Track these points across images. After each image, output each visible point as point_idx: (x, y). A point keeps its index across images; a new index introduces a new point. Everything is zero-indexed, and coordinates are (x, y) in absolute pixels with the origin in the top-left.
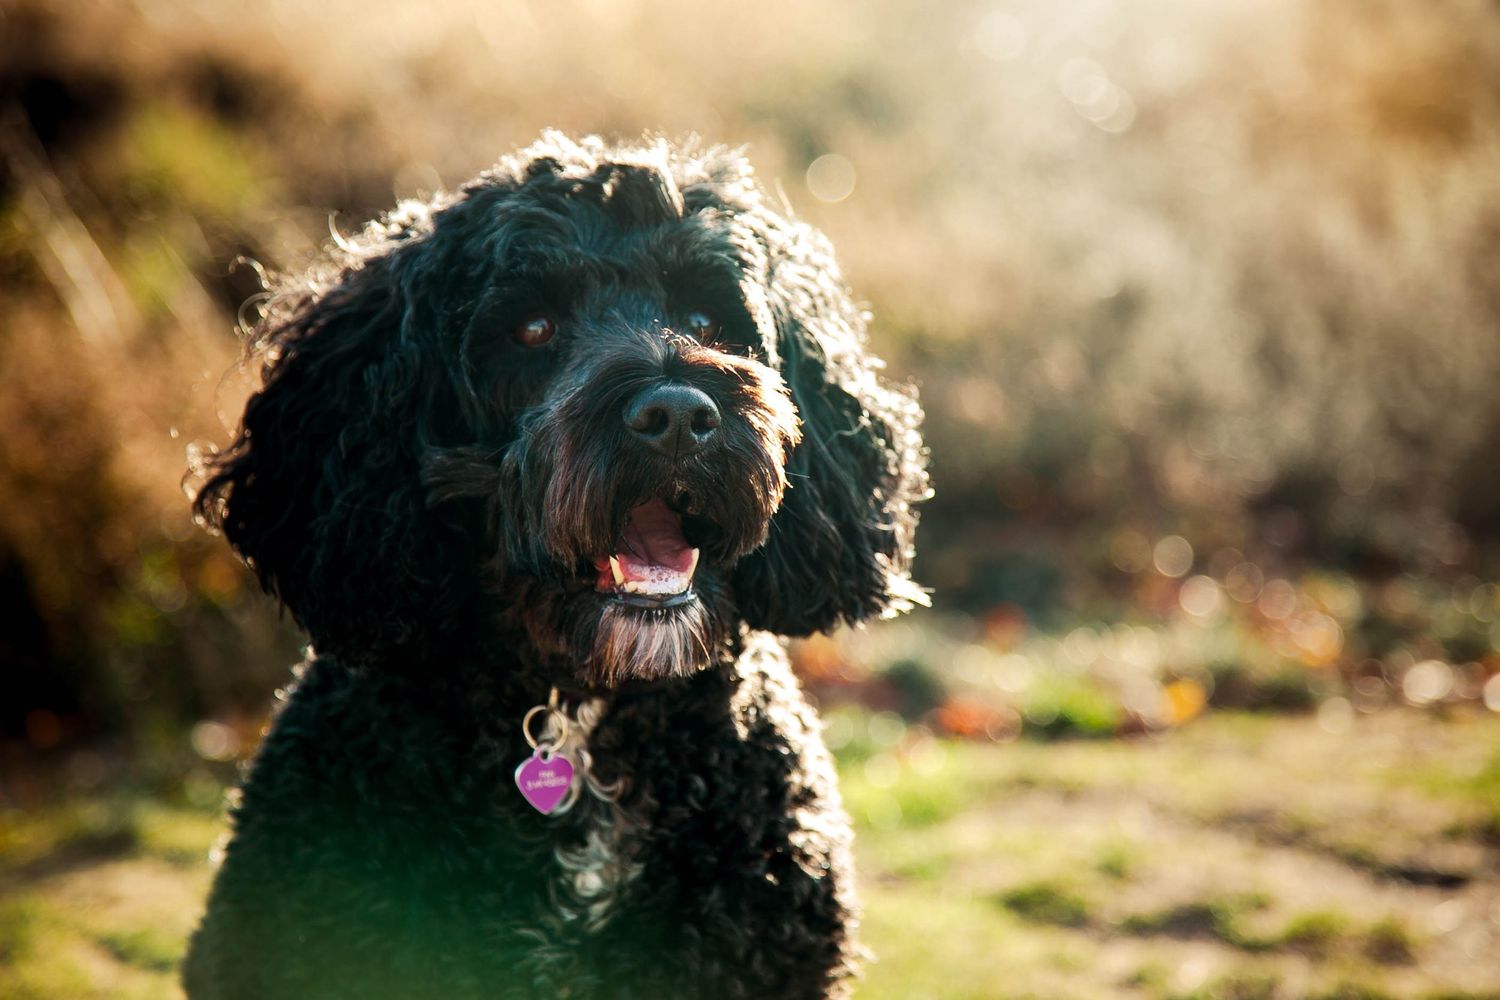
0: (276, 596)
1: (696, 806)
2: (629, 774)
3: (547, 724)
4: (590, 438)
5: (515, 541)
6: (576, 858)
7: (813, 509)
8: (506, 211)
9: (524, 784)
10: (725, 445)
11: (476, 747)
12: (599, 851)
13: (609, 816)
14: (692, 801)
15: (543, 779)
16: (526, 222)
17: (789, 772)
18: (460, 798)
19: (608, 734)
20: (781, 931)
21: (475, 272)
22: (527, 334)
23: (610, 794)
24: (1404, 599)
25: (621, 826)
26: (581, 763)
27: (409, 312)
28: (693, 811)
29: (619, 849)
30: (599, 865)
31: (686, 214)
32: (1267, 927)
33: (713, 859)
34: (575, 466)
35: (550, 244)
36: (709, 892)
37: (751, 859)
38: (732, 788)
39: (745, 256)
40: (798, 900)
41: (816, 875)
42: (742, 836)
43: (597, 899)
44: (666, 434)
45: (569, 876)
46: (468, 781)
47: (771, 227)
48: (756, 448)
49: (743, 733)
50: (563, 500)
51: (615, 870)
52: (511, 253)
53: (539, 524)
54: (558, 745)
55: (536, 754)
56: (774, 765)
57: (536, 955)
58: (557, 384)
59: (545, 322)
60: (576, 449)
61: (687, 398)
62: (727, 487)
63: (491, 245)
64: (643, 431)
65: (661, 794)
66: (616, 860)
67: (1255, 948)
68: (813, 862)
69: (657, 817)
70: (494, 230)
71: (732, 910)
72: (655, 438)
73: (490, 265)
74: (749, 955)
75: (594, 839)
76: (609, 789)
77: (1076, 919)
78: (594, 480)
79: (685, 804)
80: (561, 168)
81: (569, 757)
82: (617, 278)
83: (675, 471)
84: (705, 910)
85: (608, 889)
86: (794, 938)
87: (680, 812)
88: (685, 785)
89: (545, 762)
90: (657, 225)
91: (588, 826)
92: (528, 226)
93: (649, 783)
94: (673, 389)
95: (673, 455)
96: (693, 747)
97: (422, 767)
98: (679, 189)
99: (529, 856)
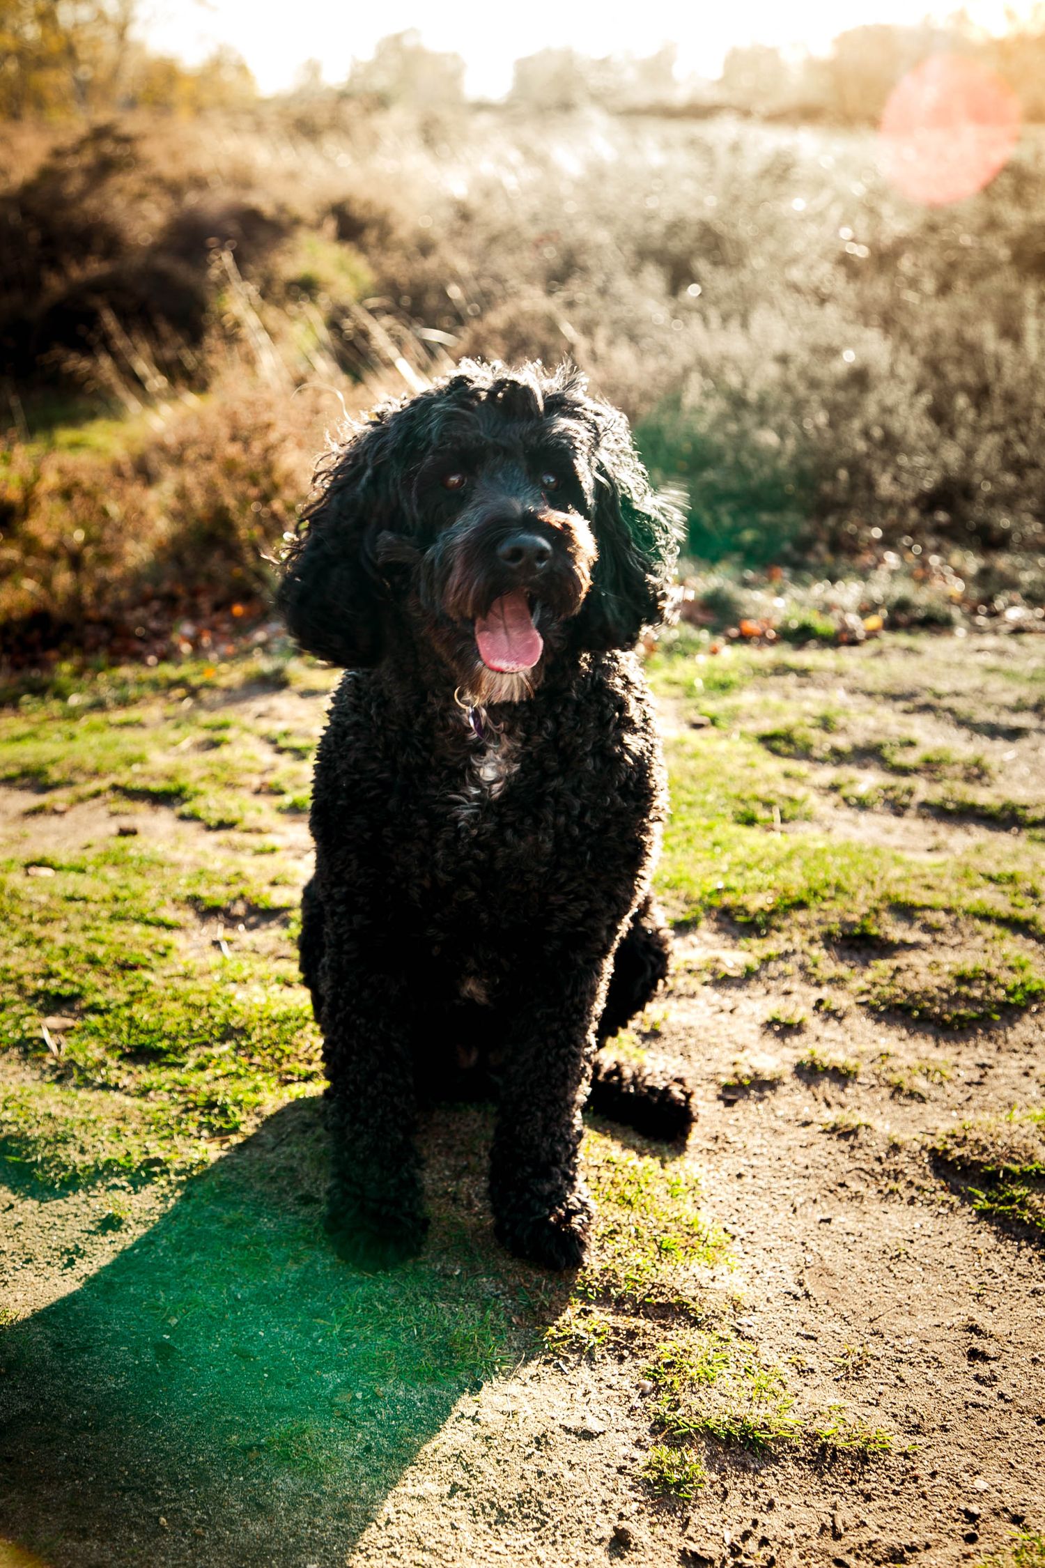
1: (549, 736)
4: (477, 558)
6: (482, 761)
8: (437, 410)
10: (555, 568)
12: (494, 758)
13: (498, 741)
14: (544, 733)
16: (449, 417)
20: (605, 801)
21: (422, 446)
22: (449, 482)
24: (1003, 562)
25: (507, 744)
28: (546, 738)
29: (506, 756)
30: (494, 765)
31: (547, 413)
32: (911, 758)
35: (464, 430)
38: (571, 723)
39: (578, 443)
40: (616, 783)
43: (495, 782)
44: (521, 562)
45: (477, 770)
46: (422, 718)
47: (597, 414)
50: (456, 591)
51: (504, 767)
52: (441, 436)
53: (441, 595)
57: (460, 811)
58: (463, 514)
59: (459, 476)
61: (534, 543)
62: (553, 591)
63: (430, 431)
64: (508, 559)
65: (527, 731)
66: (504, 762)
67: (903, 771)
69: (525, 742)
70: (432, 422)
72: (514, 564)
73: (429, 444)
74: (583, 814)
75: (490, 754)
76: (498, 727)
77: (805, 753)
79: (541, 734)
80: (471, 381)
82: (502, 453)
83: (524, 582)
85: (501, 777)
87: (538, 739)
88: (541, 724)
90: (529, 421)
91: (487, 746)
92: (450, 419)
94: (526, 537)
95: (524, 574)
96: (544, 706)
97: (400, 707)
98: (543, 396)
99: (456, 759)
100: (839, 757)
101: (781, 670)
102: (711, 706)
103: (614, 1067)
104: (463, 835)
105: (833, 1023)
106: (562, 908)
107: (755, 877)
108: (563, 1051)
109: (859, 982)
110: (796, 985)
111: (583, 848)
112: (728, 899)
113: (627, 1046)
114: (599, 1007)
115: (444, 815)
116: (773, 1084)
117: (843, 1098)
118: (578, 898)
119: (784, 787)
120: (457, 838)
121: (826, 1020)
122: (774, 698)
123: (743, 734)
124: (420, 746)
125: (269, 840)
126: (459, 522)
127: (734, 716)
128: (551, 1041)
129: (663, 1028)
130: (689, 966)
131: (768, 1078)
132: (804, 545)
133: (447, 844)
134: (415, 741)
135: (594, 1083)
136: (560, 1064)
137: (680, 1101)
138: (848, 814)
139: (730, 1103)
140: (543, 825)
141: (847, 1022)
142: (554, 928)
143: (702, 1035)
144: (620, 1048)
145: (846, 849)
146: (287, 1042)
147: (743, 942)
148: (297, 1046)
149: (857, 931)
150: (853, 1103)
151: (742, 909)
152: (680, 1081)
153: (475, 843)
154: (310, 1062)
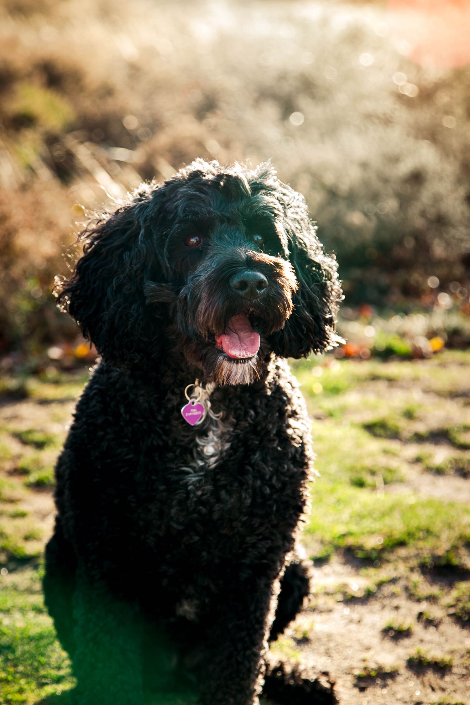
0: (89, 340)
1: (251, 422)
2: (225, 410)
3: (194, 391)
4: (216, 290)
5: (182, 323)
6: (204, 441)
7: (303, 311)
8: (183, 192)
9: (185, 415)
10: (270, 294)
11: (166, 398)
12: (213, 438)
13: (217, 426)
14: (249, 419)
15: (192, 412)
16: (191, 198)
17: (286, 406)
18: (160, 418)
19: (217, 394)
20: (284, 468)
21: (170, 217)
22: (190, 242)
23: (218, 417)
25: (221, 428)
26: (207, 405)
27: (142, 231)
28: (249, 423)
29: (221, 437)
30: (213, 444)
31: (253, 194)
33: (257, 442)
34: (210, 301)
35: (200, 207)
36: (255, 455)
37: (271, 441)
38: (264, 413)
39: (276, 212)
40: (290, 455)
41: (298, 446)
42: (268, 432)
43: (212, 456)
44: (246, 291)
45: (201, 447)
46: (163, 412)
48: (282, 295)
49: (269, 393)
50: (204, 313)
51: (219, 445)
52: (184, 211)
53: (194, 319)
54: (198, 399)
55: (189, 402)
56: (281, 404)
57: (189, 478)
58: (203, 263)
59: (197, 238)
60: (211, 294)
61: (255, 276)
62: (269, 310)
63: (177, 207)
64: (237, 289)
65: (237, 418)
66: (220, 441)
68: (296, 441)
69: (235, 426)
70: (178, 200)
71: (264, 460)
72: (242, 292)
73: (176, 215)
74: (271, 478)
75: (211, 434)
76: (218, 415)
77: (395, 435)
78: (217, 307)
79: (246, 421)
80: (204, 175)
81: (202, 403)
82: (226, 222)
83: (250, 304)
84: (253, 461)
85: (217, 453)
86: (288, 470)
87: (244, 424)
88: (247, 413)
89: (193, 406)
91: (208, 429)
92: (191, 199)
93: (232, 413)
94: (250, 273)
95: (249, 299)
96: (250, 399)
97: (146, 405)
98: (249, 183)
99: (186, 440)
100: (419, 438)
101: (375, 378)
102: (329, 404)
103: (278, 665)
104: (192, 495)
105: (432, 629)
106: (254, 546)
107: (368, 524)
108: (248, 653)
109: (448, 598)
110: (402, 602)
111: (270, 502)
112: (350, 541)
113: (286, 650)
114: (271, 618)
115: (177, 482)
116: (392, 675)
117: (442, 684)
118: (265, 538)
119: (383, 461)
120: (188, 497)
121: (426, 627)
122: (371, 398)
123: (353, 425)
124: (161, 432)
125: (21, 508)
126: (200, 268)
127: (344, 410)
128: (240, 646)
129: (311, 636)
130: (328, 590)
131: (389, 671)
132: (384, 291)
133: (181, 503)
134: (158, 429)
135: (266, 678)
136: (246, 662)
137: (326, 689)
138: (428, 478)
139: (362, 690)
140: (245, 487)
141: (442, 628)
142: (247, 561)
143: (340, 640)
144: (282, 651)
145: (429, 503)
146: (43, 655)
147: (363, 571)
148: (49, 657)
149: (443, 562)
150: (450, 688)
151: (361, 548)
152: (326, 674)
153: (200, 502)
154: (59, 668)
